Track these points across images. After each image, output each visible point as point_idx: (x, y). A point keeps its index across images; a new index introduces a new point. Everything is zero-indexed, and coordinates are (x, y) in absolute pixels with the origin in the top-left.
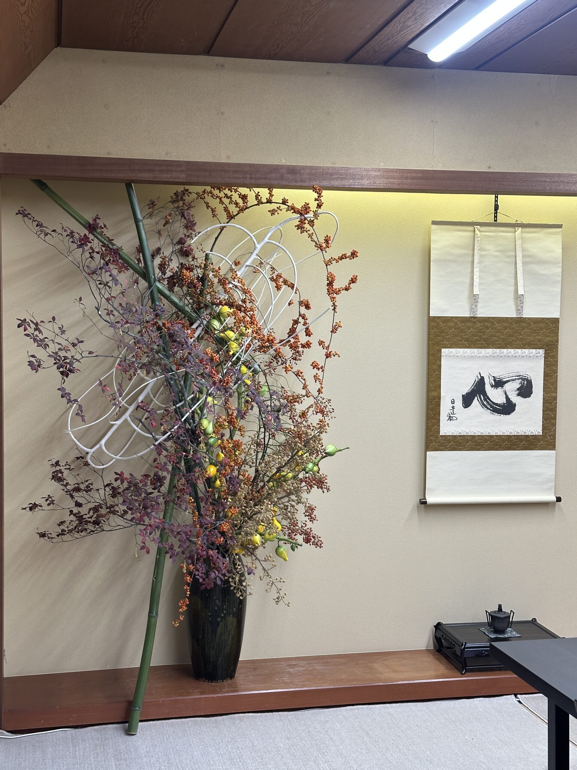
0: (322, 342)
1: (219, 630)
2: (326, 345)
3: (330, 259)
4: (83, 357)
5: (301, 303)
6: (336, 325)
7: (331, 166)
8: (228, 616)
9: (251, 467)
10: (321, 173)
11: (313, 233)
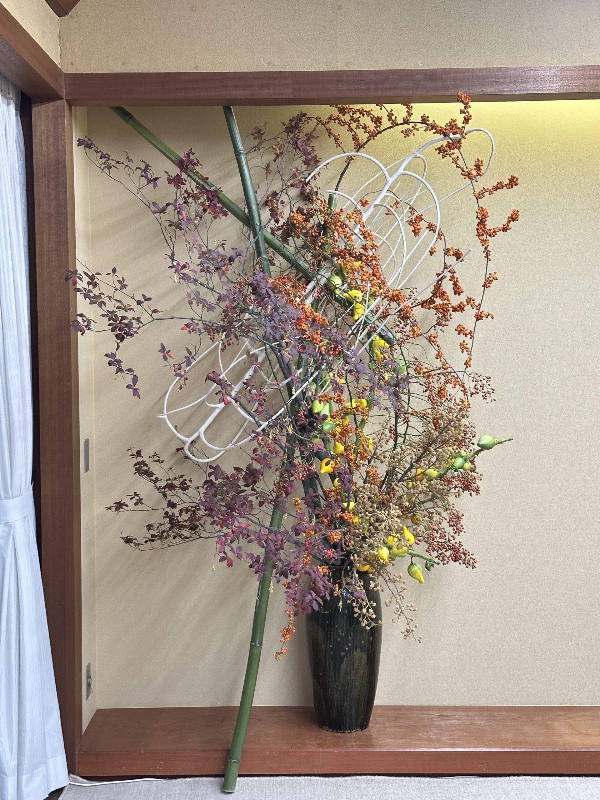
0: (470, 299)
1: (343, 668)
2: (477, 304)
3: (482, 191)
4: (154, 320)
5: (447, 251)
6: (490, 277)
7: (485, 67)
8: (355, 650)
9: (382, 462)
10: (470, 77)
11: (458, 157)
